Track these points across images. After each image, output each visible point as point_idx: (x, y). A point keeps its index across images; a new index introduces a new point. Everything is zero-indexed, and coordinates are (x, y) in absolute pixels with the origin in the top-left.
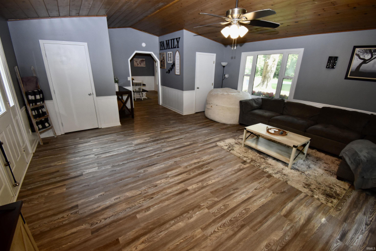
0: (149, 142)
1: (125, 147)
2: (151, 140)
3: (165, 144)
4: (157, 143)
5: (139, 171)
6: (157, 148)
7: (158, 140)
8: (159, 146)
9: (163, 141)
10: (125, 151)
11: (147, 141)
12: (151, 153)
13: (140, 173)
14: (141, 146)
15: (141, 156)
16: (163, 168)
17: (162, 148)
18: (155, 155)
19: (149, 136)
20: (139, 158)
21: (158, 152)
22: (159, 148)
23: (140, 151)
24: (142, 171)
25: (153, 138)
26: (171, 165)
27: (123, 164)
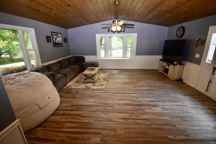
0: (147, 105)
1: (167, 107)
2: (144, 107)
3: (134, 99)
4: (140, 102)
5: (154, 89)
6: (141, 97)
7: (138, 105)
8: (140, 99)
9: (134, 103)
10: (165, 103)
11: (147, 107)
12: (146, 96)
13: (153, 88)
14: (153, 103)
15: (153, 96)
16: (142, 87)
17: (138, 97)
18: (144, 94)
19: (145, 113)
20: (154, 95)
21: (142, 95)
22: (140, 98)
23: (154, 99)
24: (152, 89)
25: (142, 109)
26: (138, 87)
27: (163, 95)
